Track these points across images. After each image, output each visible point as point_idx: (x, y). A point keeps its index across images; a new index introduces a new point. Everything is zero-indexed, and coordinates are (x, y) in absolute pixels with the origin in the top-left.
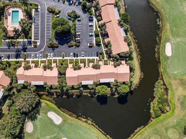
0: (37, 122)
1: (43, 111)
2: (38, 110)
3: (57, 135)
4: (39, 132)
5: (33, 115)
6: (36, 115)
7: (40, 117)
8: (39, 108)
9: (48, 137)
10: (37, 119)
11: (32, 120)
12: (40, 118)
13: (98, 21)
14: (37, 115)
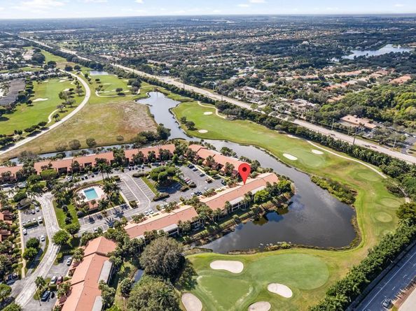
0: (201, 287)
1: (199, 267)
2: (190, 270)
3: (254, 289)
4: (216, 301)
5: (186, 281)
6: (190, 279)
7: (201, 277)
8: (188, 267)
9: (241, 300)
10: (197, 283)
11: (189, 289)
12: (201, 279)
13: (200, 164)
14: (193, 277)
